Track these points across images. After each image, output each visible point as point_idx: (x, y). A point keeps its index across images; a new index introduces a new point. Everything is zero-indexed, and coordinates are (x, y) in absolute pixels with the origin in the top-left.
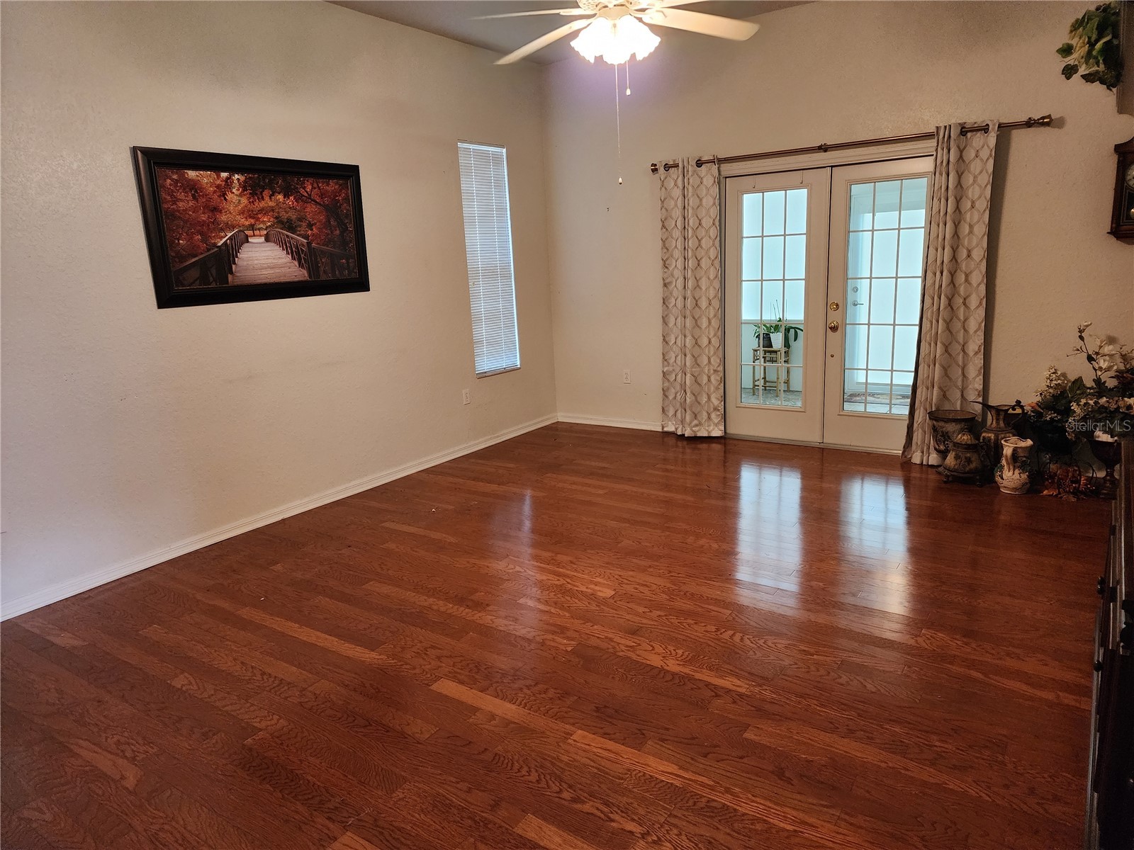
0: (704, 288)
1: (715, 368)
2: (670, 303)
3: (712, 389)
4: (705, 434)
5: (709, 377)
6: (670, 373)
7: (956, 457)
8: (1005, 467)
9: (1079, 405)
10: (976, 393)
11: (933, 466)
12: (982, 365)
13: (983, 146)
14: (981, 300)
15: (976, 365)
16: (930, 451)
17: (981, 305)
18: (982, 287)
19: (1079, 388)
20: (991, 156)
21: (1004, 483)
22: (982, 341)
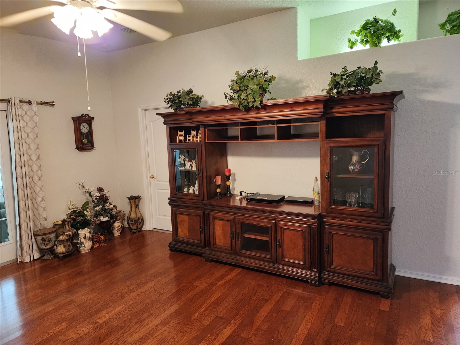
7: (64, 246)
8: (84, 242)
9: (87, 212)
10: (44, 219)
11: (37, 259)
12: (44, 206)
13: (29, 110)
14: (40, 177)
15: (42, 207)
16: (34, 253)
17: (40, 180)
18: (39, 172)
19: (85, 205)
20: (35, 115)
21: (86, 248)
22: (43, 196)
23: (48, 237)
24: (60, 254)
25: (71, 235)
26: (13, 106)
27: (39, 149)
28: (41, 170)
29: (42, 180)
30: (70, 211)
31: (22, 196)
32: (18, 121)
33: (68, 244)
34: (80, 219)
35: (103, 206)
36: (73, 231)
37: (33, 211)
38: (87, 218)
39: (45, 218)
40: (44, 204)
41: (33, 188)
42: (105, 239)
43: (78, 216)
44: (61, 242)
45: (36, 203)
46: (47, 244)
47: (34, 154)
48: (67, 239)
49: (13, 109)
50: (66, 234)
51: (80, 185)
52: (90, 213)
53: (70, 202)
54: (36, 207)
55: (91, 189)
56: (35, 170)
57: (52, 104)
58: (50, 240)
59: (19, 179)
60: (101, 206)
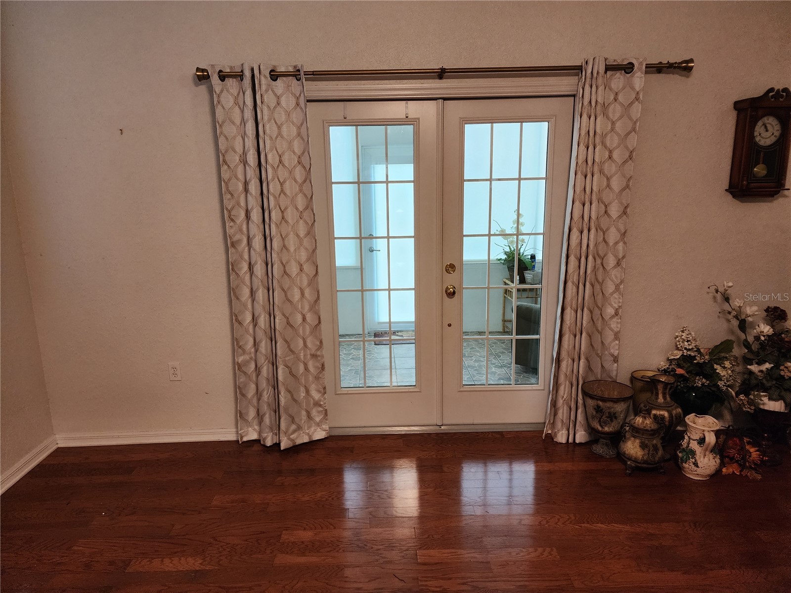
0: (292, 249)
1: (313, 352)
2: (240, 269)
3: (311, 378)
4: (306, 439)
5: (306, 365)
6: (246, 363)
7: (643, 446)
8: (698, 453)
9: (724, 368)
10: (612, 359)
11: (580, 444)
12: (618, 329)
13: (624, 88)
14: (619, 260)
15: (612, 330)
16: (576, 429)
17: (619, 266)
18: (621, 246)
19: (721, 351)
20: (637, 100)
21: (699, 471)
22: (620, 304)
23: (609, 408)
24: (630, 459)
25: (667, 419)
26: (588, 80)
27: (630, 189)
28: (625, 243)
29: (622, 268)
30: (678, 355)
31: (572, 299)
32: (593, 118)
33: (655, 442)
34: (699, 382)
35: (777, 366)
36: (674, 412)
37: (590, 336)
38: (721, 384)
39: (616, 357)
40: (618, 323)
41: (601, 284)
42: (762, 461)
43: (697, 374)
44: (637, 431)
45: (601, 319)
46: (606, 423)
47: (616, 201)
48: (652, 430)
49: (587, 87)
50: (654, 412)
51: (717, 291)
52: (730, 372)
53: (683, 331)
54: (600, 329)
55: (749, 310)
56: (611, 242)
57: (684, 68)
58: (612, 417)
59: (572, 258)
60: (767, 366)
